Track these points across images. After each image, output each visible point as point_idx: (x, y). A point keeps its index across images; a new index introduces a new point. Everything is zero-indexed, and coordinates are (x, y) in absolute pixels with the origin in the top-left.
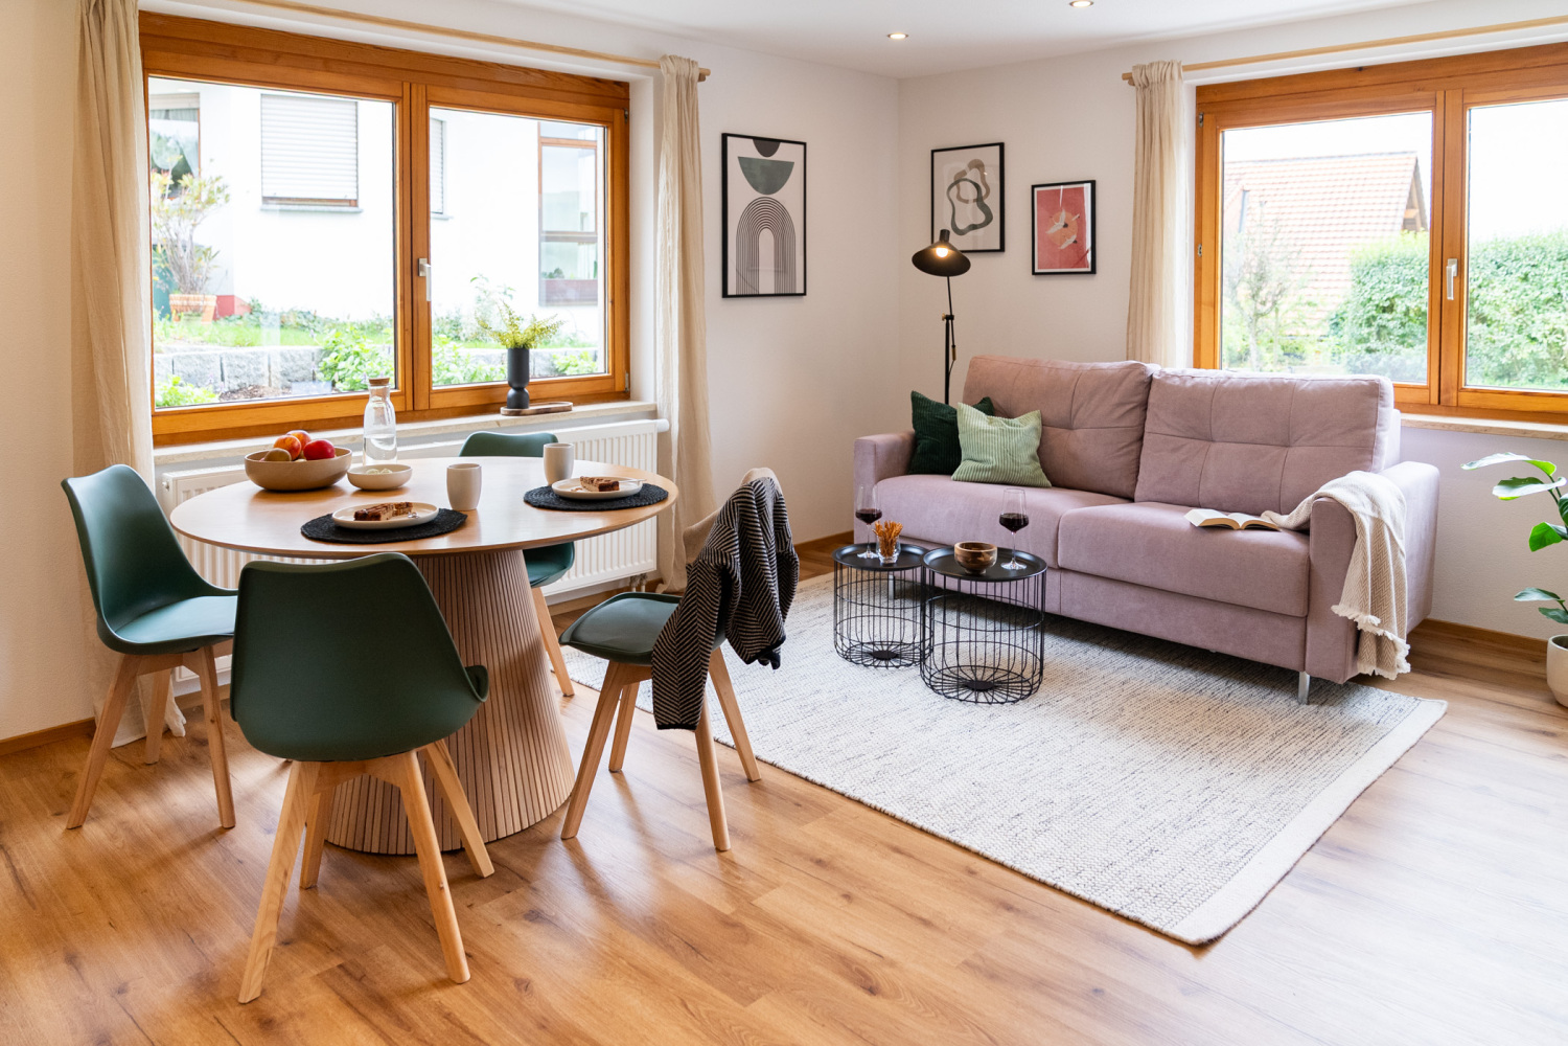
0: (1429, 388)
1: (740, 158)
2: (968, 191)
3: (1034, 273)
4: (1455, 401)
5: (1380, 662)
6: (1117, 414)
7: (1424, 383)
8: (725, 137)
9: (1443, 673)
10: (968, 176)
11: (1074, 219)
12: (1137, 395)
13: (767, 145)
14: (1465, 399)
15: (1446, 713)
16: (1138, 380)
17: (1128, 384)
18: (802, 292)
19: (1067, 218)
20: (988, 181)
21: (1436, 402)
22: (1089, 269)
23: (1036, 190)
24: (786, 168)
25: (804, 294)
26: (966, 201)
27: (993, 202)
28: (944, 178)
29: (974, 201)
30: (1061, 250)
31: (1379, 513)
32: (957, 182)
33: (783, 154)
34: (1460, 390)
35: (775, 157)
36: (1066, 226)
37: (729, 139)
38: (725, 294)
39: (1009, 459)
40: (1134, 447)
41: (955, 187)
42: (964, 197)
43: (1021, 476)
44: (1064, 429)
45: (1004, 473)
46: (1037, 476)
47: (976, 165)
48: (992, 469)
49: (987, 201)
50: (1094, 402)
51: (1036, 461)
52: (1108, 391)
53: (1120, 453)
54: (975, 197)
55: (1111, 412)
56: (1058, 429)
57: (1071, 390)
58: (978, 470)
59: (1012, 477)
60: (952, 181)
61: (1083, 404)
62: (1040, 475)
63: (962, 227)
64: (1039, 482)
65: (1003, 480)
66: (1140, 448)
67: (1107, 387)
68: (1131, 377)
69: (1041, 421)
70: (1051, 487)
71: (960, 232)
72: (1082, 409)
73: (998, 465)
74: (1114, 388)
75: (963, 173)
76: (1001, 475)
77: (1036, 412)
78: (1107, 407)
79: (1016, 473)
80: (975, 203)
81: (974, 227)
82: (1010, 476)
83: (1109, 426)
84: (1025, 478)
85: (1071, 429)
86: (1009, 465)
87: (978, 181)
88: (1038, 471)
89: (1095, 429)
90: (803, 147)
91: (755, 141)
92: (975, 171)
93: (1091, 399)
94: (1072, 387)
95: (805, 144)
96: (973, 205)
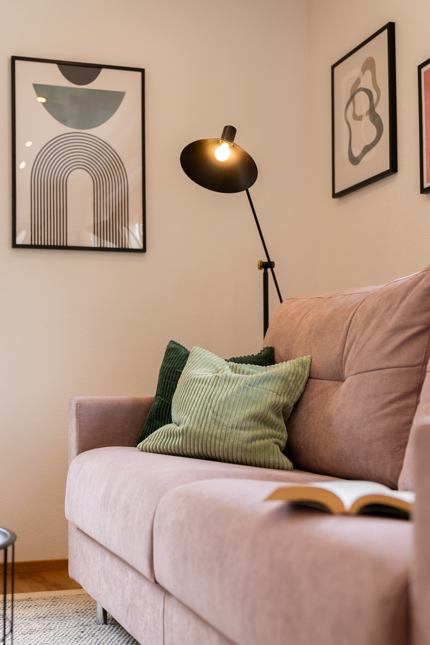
1: (35, 85)
2: (362, 104)
3: (423, 192)
8: (13, 60)
10: (362, 85)
13: (80, 70)
18: (140, 247)
20: (379, 85)
23: (423, 70)
24: (114, 99)
25: (144, 250)
26: (360, 118)
27: (383, 108)
28: (343, 97)
29: (367, 113)
32: (352, 97)
33: (104, 82)
35: (93, 86)
37: (19, 63)
38: (14, 243)
39: (209, 418)
40: (410, 401)
41: (351, 104)
42: (358, 114)
43: (226, 446)
44: (334, 382)
45: (200, 441)
46: (259, 449)
47: (369, 65)
48: (183, 433)
49: (378, 110)
50: (367, 333)
51: (272, 427)
52: (387, 311)
53: (385, 411)
54: (368, 108)
55: (383, 344)
56: (327, 382)
57: (349, 319)
58: (170, 435)
59: (212, 447)
60: (349, 97)
61: (355, 337)
62: (266, 448)
63: (357, 153)
64: (261, 458)
65: (200, 451)
66: (418, 402)
67: (387, 305)
68: (420, 283)
69: (307, 372)
70: (287, 470)
71: (355, 161)
72: (353, 347)
73: (191, 426)
74: (395, 305)
75: (358, 81)
76: (196, 443)
77: (304, 358)
78: (380, 336)
79: (217, 442)
80: (368, 116)
81: (367, 149)
82: (208, 446)
83: (376, 367)
84: (235, 450)
85: (341, 380)
86: (207, 428)
87: (371, 87)
88: (262, 441)
89: (360, 375)
90: (139, 74)
91: (61, 64)
92: (368, 73)
93: (365, 328)
94: (351, 315)
95: (142, 71)
96: (367, 119)
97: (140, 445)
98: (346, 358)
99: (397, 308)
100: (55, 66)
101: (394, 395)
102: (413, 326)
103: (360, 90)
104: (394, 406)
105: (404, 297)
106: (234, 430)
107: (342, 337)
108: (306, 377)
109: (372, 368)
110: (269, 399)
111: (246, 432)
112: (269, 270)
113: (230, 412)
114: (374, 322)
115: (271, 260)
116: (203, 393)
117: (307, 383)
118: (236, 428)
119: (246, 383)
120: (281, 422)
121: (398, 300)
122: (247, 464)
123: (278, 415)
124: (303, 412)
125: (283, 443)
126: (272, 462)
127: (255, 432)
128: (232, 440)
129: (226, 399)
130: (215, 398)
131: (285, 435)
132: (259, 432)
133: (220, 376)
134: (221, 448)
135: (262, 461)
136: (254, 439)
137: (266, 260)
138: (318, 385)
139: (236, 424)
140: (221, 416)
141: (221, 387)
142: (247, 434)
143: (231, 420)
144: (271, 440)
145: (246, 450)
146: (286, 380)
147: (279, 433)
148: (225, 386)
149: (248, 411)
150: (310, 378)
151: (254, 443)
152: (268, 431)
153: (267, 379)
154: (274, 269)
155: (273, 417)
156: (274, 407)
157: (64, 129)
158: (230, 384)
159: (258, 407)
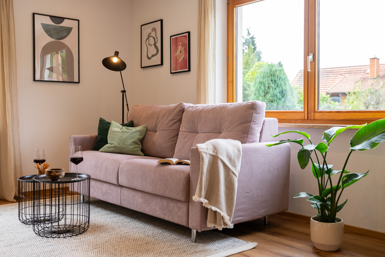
0: (304, 112)
1: (42, 24)
2: (152, 41)
3: (171, 73)
4: (313, 117)
5: (215, 222)
6: (170, 124)
7: (302, 110)
8: (34, 14)
9: (279, 234)
10: (152, 35)
11: (183, 49)
12: (178, 116)
13: (58, 19)
14: (317, 116)
15: (254, 248)
16: (179, 109)
17: (176, 112)
18: (78, 81)
19: (181, 49)
20: (158, 37)
21: (307, 119)
22: (187, 70)
23: (172, 38)
24: (69, 30)
25: (79, 82)
26: (151, 45)
27: (159, 45)
28: (145, 37)
29: (153, 45)
30: (179, 62)
31: (217, 153)
32: (148, 38)
33: (65, 23)
34: (315, 112)
35: (62, 25)
36: (181, 52)
37: (36, 15)
38: (34, 80)
39: (122, 143)
40: (175, 138)
41: (148, 40)
42: (150, 44)
43: (127, 150)
44: (154, 132)
45: (119, 149)
46: (135, 151)
47: (154, 30)
48: (114, 147)
49: (157, 45)
50: (164, 120)
51: (138, 145)
52: (169, 115)
53: (169, 141)
54: (154, 43)
55: (168, 124)
56: (152, 132)
57: (158, 115)
58: (109, 147)
59: (123, 150)
60: (147, 37)
61: (160, 121)
62: (137, 150)
63: (150, 56)
64: (136, 153)
65: (119, 152)
66: (177, 138)
67: (169, 113)
68: (177, 108)
69: (146, 129)
70: (143, 156)
71: (149, 58)
72: (159, 123)
73: (117, 145)
74: (171, 113)
75: (150, 33)
76: (118, 149)
77: (145, 125)
78: (167, 122)
79: (124, 149)
80: (154, 46)
81: (153, 56)
82: (122, 150)
83: (167, 129)
84: (129, 151)
85: (156, 132)
86: (121, 145)
87: (155, 36)
88: (136, 148)
89: (162, 131)
90: (77, 22)
91: (51, 17)
92: (154, 32)
93: (163, 119)
94: (158, 114)
95: (78, 21)
96: (153, 46)
97: (100, 150)
98: (157, 126)
99: (171, 114)
100: (49, 17)
101: (171, 137)
102: (176, 119)
103: (151, 36)
104: (171, 139)
105: (173, 112)
106: (129, 146)
107: (156, 120)
108: (146, 130)
109: (165, 130)
110: (137, 137)
111: (132, 146)
112: (124, 93)
113: (127, 141)
114: (165, 117)
115: (125, 90)
116: (119, 136)
117: (146, 132)
118: (129, 145)
119: (131, 133)
120: (140, 143)
121: (172, 112)
122: (132, 155)
123: (139, 141)
124: (145, 140)
125: (141, 149)
126: (139, 154)
127: (134, 146)
128: (128, 149)
129: (126, 137)
130: (123, 137)
131: (141, 147)
132: (135, 146)
133: (124, 131)
134: (125, 151)
135: (136, 154)
136: (134, 148)
137: (124, 90)
138: (149, 133)
139: (129, 144)
140: (125, 142)
141: (124, 134)
142: (132, 147)
143: (128, 143)
144: (138, 148)
145: (132, 151)
146: (141, 132)
147: (140, 146)
148: (125, 134)
149: (132, 140)
150: (146, 131)
151: (134, 149)
152: (137, 146)
153: (136, 132)
154: (126, 93)
155: (138, 142)
156: (138, 139)
157: (52, 40)
158: (127, 133)
159: (135, 140)
